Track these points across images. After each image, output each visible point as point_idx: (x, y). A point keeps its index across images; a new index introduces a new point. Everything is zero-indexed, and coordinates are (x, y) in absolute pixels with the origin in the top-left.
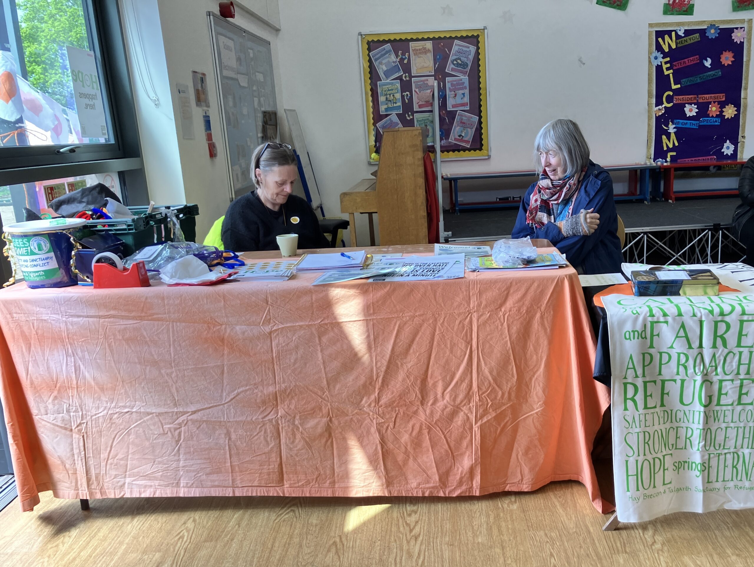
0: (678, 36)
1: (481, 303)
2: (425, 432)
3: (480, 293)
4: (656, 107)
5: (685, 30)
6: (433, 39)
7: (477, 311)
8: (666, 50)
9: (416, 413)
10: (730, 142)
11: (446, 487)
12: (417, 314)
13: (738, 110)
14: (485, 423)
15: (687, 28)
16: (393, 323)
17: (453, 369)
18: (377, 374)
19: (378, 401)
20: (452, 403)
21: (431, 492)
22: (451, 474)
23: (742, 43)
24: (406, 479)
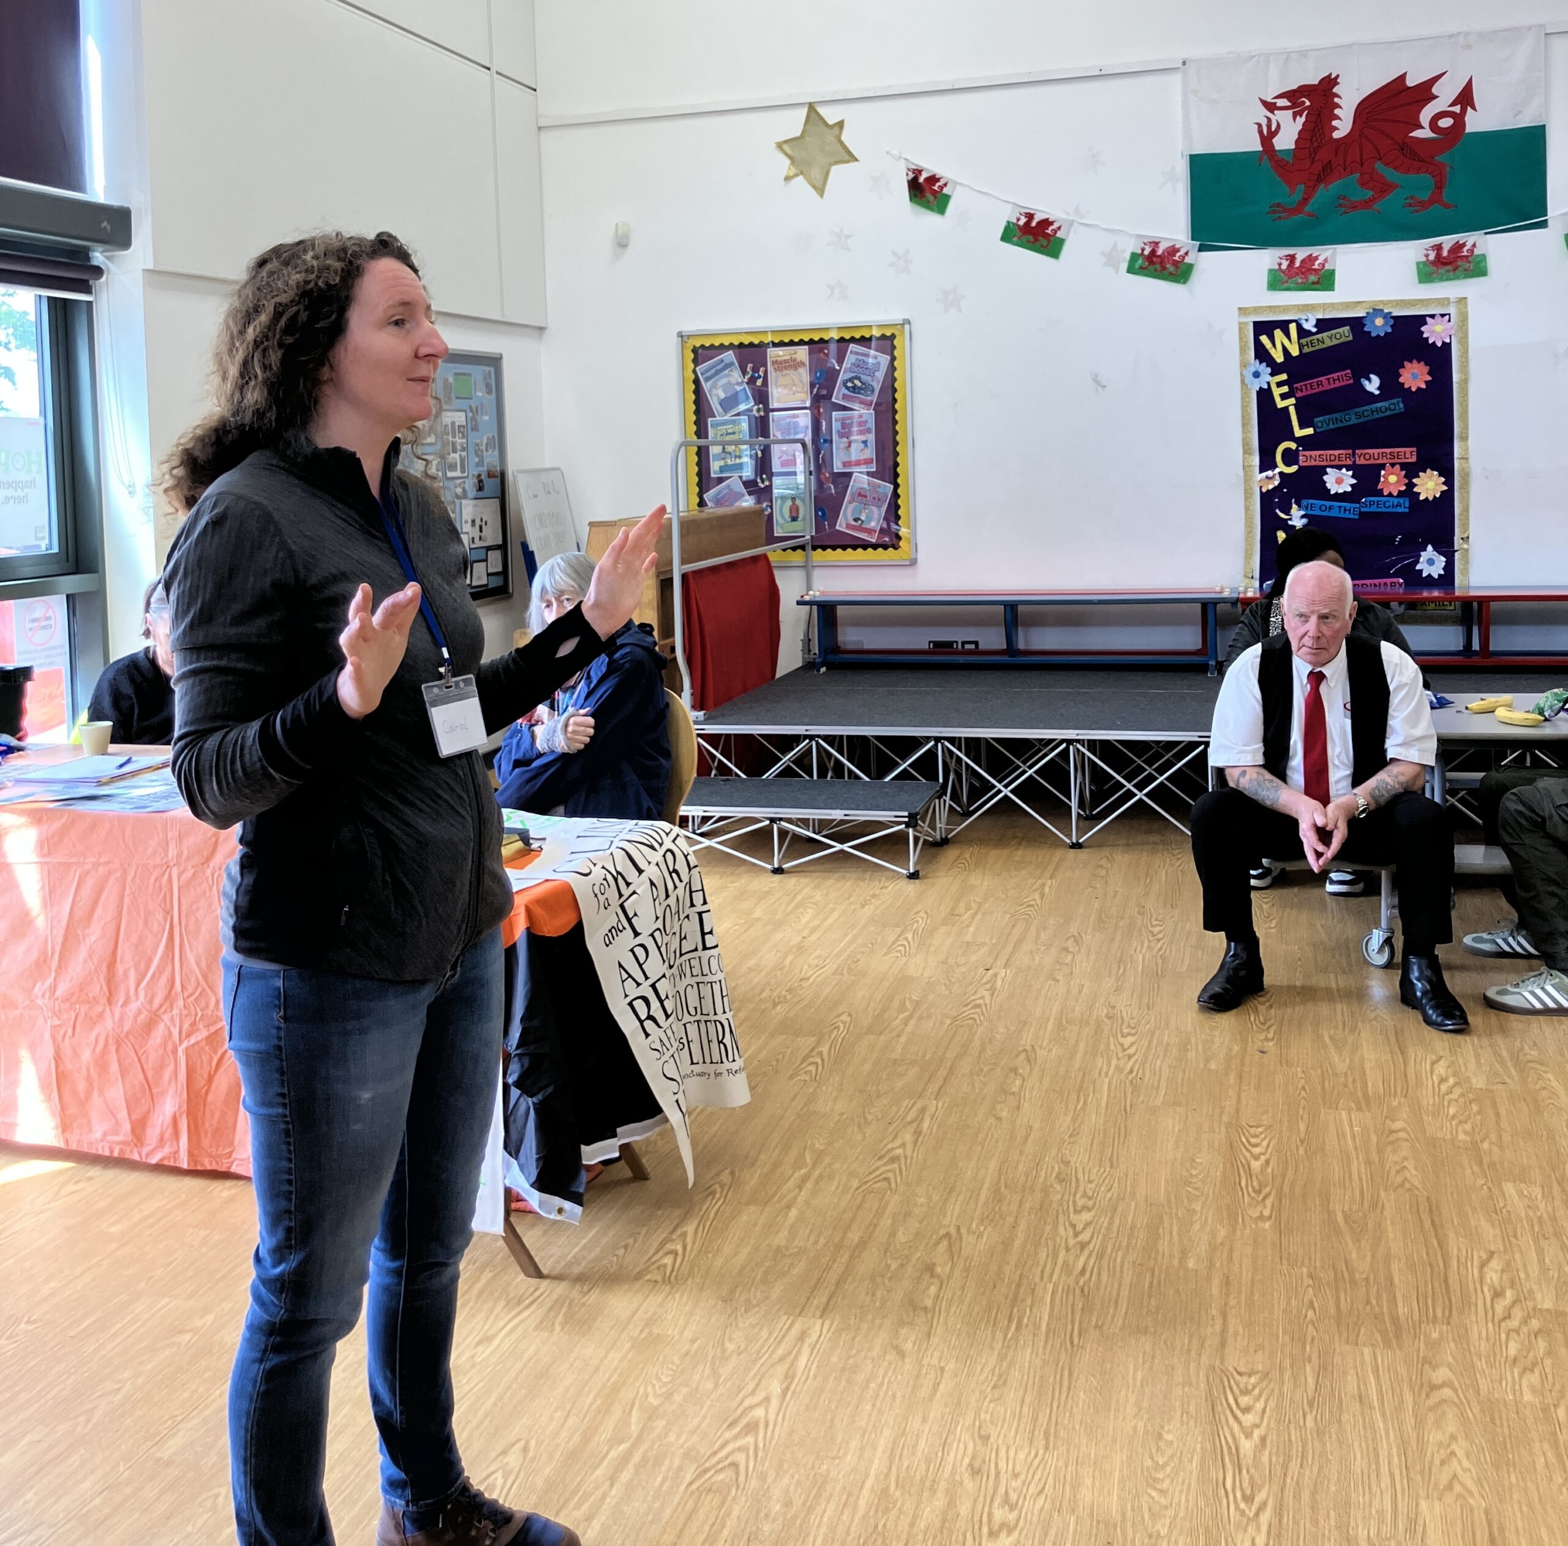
0: (1302, 333)
1: (182, 851)
2: (113, 1048)
3: (180, 838)
4: (1261, 472)
5: (1318, 320)
6: (811, 342)
7: (178, 864)
8: (1279, 358)
9: (101, 1016)
10: (1435, 549)
11: (142, 1145)
12: (102, 860)
13: (1449, 481)
14: (193, 1045)
15: (1320, 316)
16: (73, 870)
17: (149, 952)
18: (53, 947)
19: (53, 989)
20: (148, 1007)
21: (121, 1150)
22: (149, 1123)
23: (1447, 346)
24: (89, 1122)
